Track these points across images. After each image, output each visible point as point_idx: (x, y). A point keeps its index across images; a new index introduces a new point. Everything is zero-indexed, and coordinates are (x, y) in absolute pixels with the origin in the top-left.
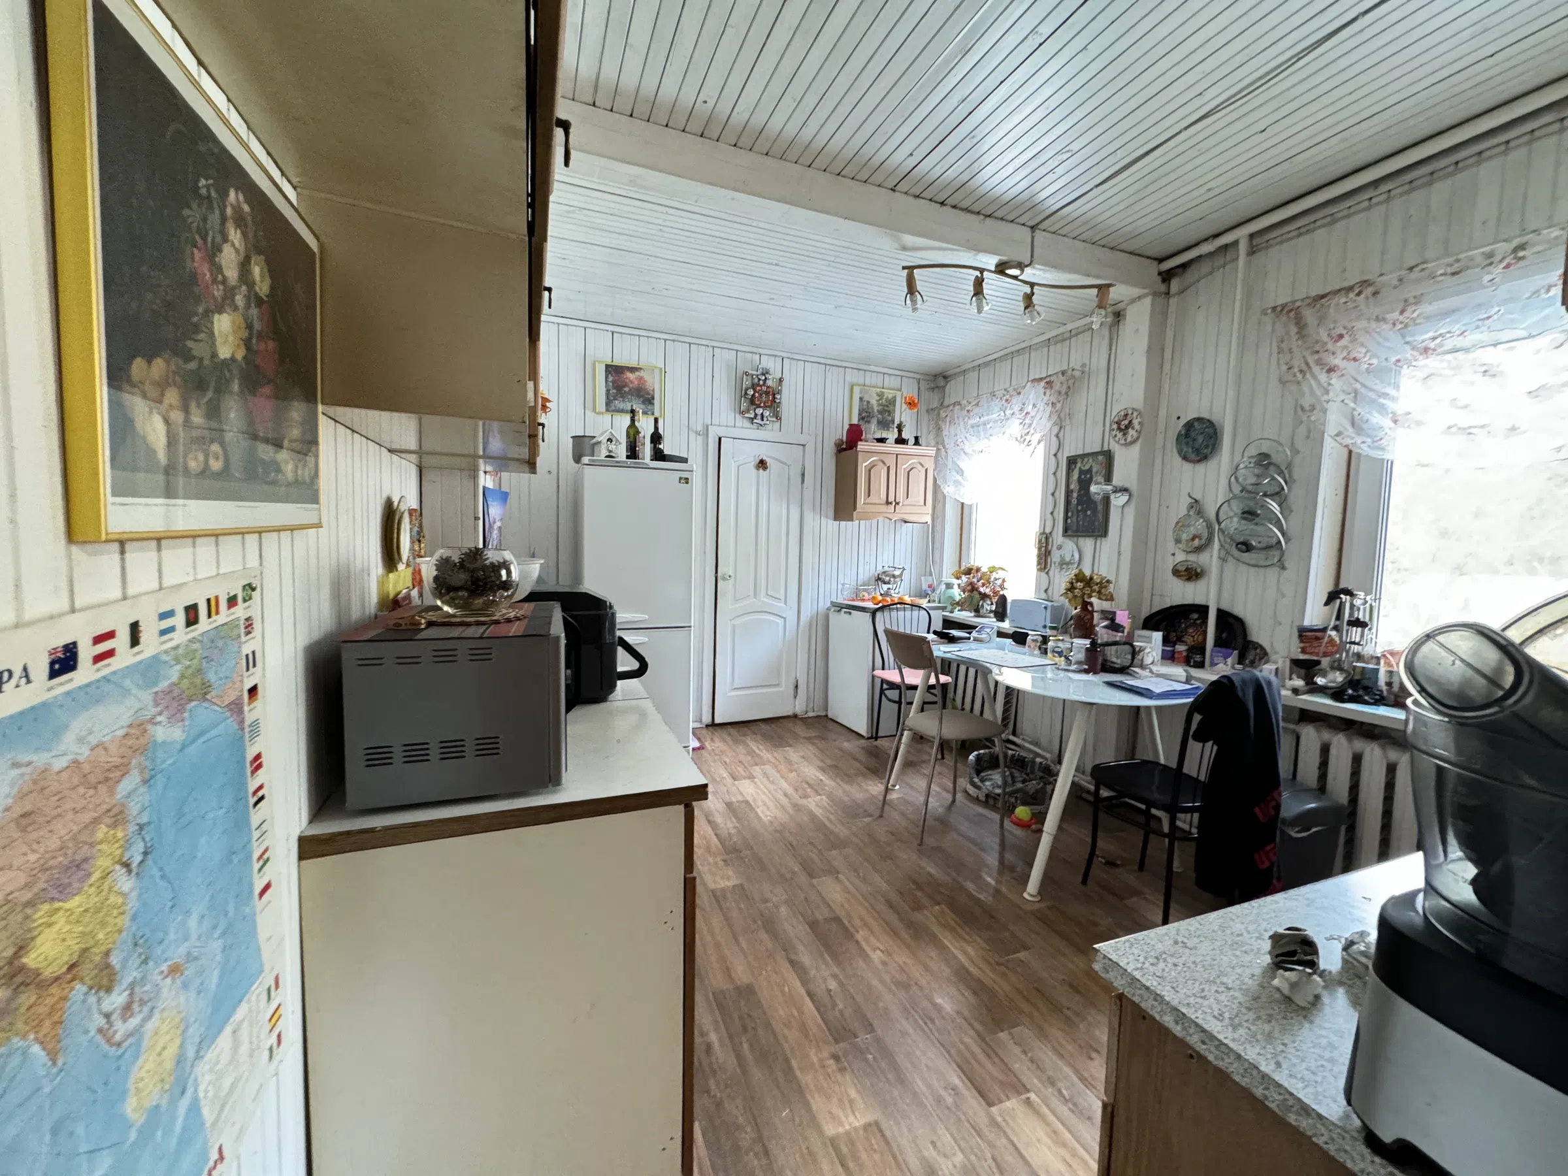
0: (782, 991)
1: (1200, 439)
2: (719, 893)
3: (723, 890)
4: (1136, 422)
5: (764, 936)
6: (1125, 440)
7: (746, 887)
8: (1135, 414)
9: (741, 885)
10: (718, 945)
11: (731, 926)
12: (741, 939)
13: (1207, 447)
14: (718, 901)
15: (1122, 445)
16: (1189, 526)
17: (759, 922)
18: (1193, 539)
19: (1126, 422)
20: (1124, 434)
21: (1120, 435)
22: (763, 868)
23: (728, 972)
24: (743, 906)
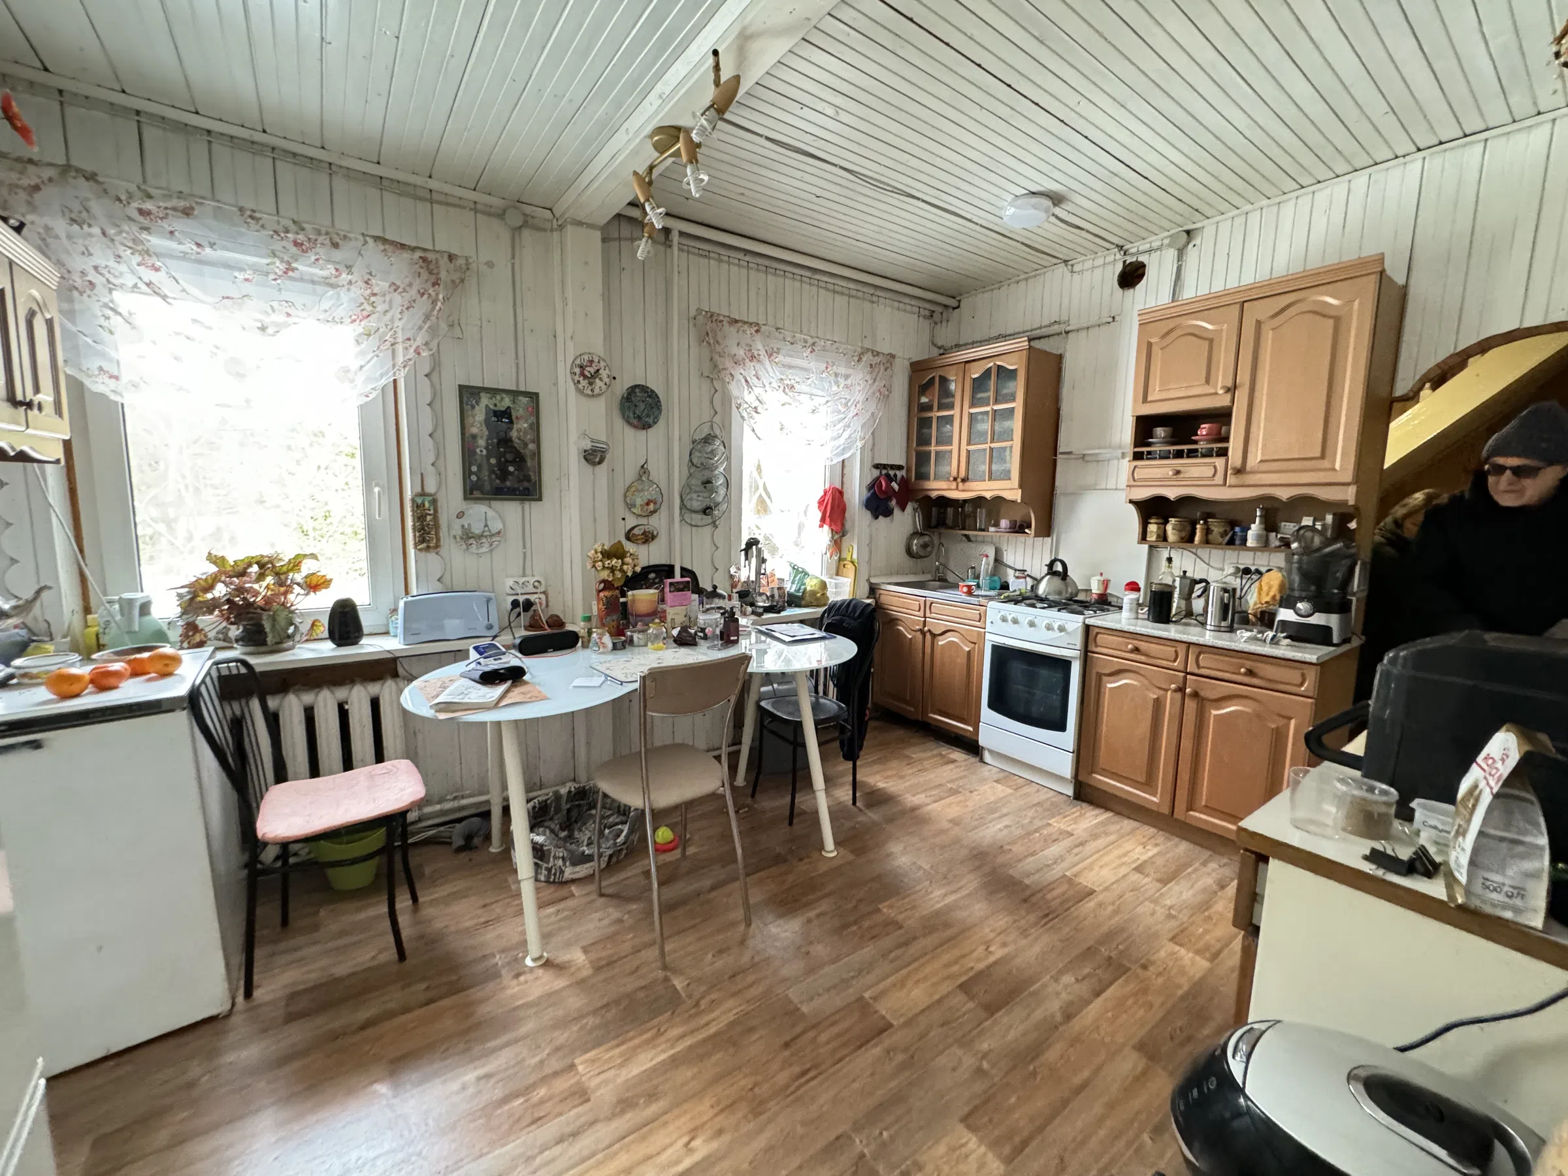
0: (1115, 1017)
1: (642, 406)
2: (1007, 1150)
3: (994, 1145)
4: (604, 373)
5: (1052, 1055)
6: (592, 390)
7: (966, 1109)
8: (602, 364)
9: (964, 1119)
10: (1111, 1106)
11: (1065, 1103)
12: (1077, 1080)
13: (648, 416)
14: (1025, 1143)
15: (588, 395)
16: (642, 490)
17: (1031, 1068)
18: (648, 504)
19: (592, 370)
20: (591, 384)
21: (584, 383)
22: (898, 1098)
23: (1141, 1078)
24: (1013, 1100)
